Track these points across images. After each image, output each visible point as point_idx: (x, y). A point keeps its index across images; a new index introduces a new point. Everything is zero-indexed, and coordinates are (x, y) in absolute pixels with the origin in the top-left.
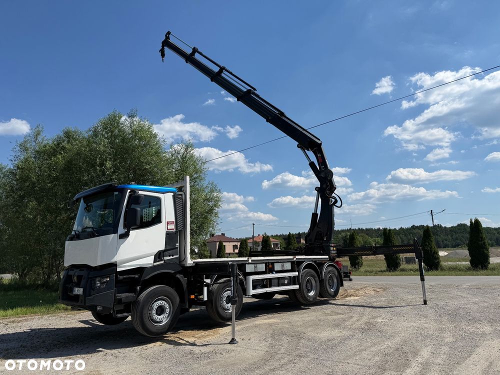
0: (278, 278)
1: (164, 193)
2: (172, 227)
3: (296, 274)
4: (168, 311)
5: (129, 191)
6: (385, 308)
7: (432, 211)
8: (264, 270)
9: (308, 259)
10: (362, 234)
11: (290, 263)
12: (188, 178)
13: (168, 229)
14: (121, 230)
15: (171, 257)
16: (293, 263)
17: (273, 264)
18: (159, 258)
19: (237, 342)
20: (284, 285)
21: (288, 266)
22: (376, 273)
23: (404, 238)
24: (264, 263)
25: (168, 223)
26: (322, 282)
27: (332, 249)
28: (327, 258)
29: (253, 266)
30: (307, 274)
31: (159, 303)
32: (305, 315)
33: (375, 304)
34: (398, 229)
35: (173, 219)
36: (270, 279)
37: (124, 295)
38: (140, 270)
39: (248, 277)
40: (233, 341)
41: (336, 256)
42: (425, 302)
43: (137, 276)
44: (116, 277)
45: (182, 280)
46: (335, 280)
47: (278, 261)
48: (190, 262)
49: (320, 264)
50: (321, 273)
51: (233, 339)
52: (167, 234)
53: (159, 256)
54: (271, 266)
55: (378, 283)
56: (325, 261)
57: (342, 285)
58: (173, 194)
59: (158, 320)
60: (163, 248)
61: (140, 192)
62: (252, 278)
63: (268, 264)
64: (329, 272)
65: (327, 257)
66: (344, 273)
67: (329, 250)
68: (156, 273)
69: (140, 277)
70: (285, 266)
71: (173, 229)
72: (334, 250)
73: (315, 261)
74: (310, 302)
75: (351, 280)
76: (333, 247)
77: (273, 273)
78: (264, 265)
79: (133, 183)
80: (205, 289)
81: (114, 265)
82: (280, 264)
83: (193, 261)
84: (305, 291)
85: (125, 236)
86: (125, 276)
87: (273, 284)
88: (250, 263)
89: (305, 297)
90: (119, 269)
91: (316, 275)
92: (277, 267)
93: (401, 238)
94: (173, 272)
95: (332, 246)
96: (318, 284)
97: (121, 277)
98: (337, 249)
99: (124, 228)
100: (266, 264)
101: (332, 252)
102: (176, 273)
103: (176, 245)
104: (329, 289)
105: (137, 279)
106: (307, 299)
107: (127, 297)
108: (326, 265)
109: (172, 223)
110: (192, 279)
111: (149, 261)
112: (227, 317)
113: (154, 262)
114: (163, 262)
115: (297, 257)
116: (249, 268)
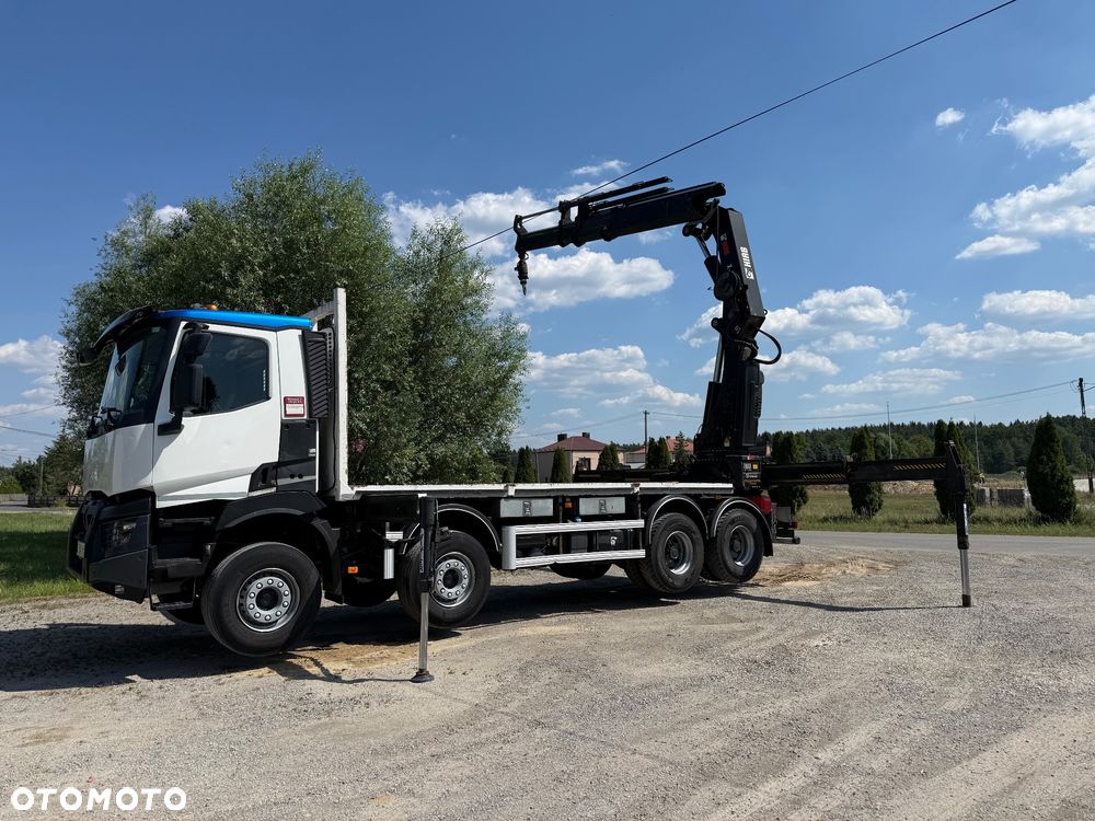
0: (590, 534)
1: (276, 329)
2: (299, 410)
3: (640, 523)
4: (287, 600)
5: (183, 324)
6: (858, 610)
7: (1081, 380)
8: (550, 512)
9: (674, 489)
10: (917, 437)
11: (623, 499)
12: (341, 294)
13: (286, 415)
14: (164, 413)
15: (297, 480)
16: (631, 499)
17: (575, 500)
18: (264, 481)
19: (432, 678)
20: (608, 548)
21: (618, 505)
22: (906, 526)
23: (1021, 445)
24: (549, 497)
25: (286, 401)
26: (710, 544)
27: (747, 466)
28: (730, 489)
29: (519, 503)
30: (670, 526)
31: (265, 582)
32: (650, 620)
33: (840, 602)
34: (1007, 425)
35: (301, 391)
36: (567, 536)
37: (171, 563)
38: (215, 507)
39: (505, 529)
40: (421, 676)
41: (758, 484)
42: (966, 602)
43: (207, 521)
44: (154, 521)
45: (324, 532)
46: (751, 542)
47: (589, 494)
48: (346, 490)
49: (710, 503)
50: (710, 523)
51: (421, 670)
52: (285, 426)
53: (262, 475)
54: (570, 505)
55: (892, 549)
56: (724, 494)
57: (769, 552)
58: (300, 332)
59: (262, 620)
60: (275, 459)
61: (213, 328)
62: (515, 530)
63: (560, 500)
64: (733, 522)
65: (731, 486)
66: (780, 523)
67: (740, 470)
68: (255, 514)
69: (215, 522)
70: (608, 504)
71: (303, 415)
72: (753, 470)
73: (695, 495)
74: (675, 589)
75: (796, 541)
76: (752, 462)
77: (574, 521)
78: (551, 501)
79: (197, 305)
80: (389, 554)
81: (148, 494)
82: (596, 501)
83: (356, 489)
84: (662, 563)
85: (173, 428)
86: (177, 520)
87: (573, 547)
88: (512, 497)
89: (662, 578)
90: (160, 504)
91: (695, 528)
92: (586, 507)
93: (1013, 446)
94: (299, 513)
95: (748, 461)
96: (701, 548)
97: (168, 523)
98: (763, 468)
99: (171, 410)
100: (555, 499)
101: (747, 475)
102: (310, 516)
103: (308, 453)
104: (729, 562)
105: (208, 527)
106: (666, 583)
107: (180, 567)
108: (726, 504)
109: (298, 400)
110: (359, 531)
111: (238, 488)
112: (447, 616)
113: (250, 491)
114: (274, 490)
115: (643, 485)
116: (508, 509)
